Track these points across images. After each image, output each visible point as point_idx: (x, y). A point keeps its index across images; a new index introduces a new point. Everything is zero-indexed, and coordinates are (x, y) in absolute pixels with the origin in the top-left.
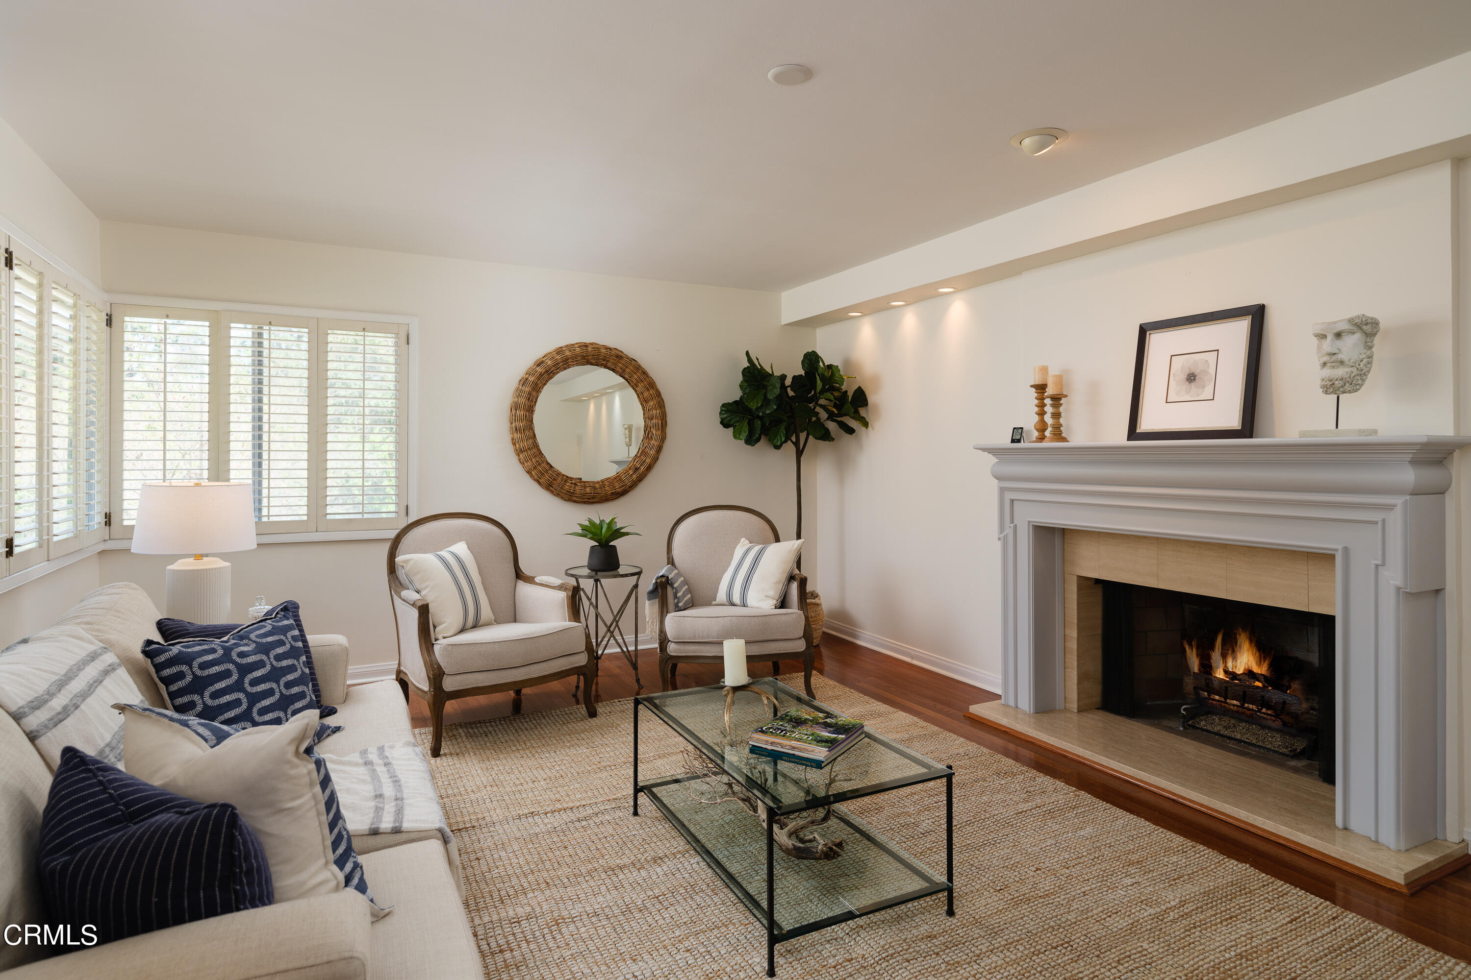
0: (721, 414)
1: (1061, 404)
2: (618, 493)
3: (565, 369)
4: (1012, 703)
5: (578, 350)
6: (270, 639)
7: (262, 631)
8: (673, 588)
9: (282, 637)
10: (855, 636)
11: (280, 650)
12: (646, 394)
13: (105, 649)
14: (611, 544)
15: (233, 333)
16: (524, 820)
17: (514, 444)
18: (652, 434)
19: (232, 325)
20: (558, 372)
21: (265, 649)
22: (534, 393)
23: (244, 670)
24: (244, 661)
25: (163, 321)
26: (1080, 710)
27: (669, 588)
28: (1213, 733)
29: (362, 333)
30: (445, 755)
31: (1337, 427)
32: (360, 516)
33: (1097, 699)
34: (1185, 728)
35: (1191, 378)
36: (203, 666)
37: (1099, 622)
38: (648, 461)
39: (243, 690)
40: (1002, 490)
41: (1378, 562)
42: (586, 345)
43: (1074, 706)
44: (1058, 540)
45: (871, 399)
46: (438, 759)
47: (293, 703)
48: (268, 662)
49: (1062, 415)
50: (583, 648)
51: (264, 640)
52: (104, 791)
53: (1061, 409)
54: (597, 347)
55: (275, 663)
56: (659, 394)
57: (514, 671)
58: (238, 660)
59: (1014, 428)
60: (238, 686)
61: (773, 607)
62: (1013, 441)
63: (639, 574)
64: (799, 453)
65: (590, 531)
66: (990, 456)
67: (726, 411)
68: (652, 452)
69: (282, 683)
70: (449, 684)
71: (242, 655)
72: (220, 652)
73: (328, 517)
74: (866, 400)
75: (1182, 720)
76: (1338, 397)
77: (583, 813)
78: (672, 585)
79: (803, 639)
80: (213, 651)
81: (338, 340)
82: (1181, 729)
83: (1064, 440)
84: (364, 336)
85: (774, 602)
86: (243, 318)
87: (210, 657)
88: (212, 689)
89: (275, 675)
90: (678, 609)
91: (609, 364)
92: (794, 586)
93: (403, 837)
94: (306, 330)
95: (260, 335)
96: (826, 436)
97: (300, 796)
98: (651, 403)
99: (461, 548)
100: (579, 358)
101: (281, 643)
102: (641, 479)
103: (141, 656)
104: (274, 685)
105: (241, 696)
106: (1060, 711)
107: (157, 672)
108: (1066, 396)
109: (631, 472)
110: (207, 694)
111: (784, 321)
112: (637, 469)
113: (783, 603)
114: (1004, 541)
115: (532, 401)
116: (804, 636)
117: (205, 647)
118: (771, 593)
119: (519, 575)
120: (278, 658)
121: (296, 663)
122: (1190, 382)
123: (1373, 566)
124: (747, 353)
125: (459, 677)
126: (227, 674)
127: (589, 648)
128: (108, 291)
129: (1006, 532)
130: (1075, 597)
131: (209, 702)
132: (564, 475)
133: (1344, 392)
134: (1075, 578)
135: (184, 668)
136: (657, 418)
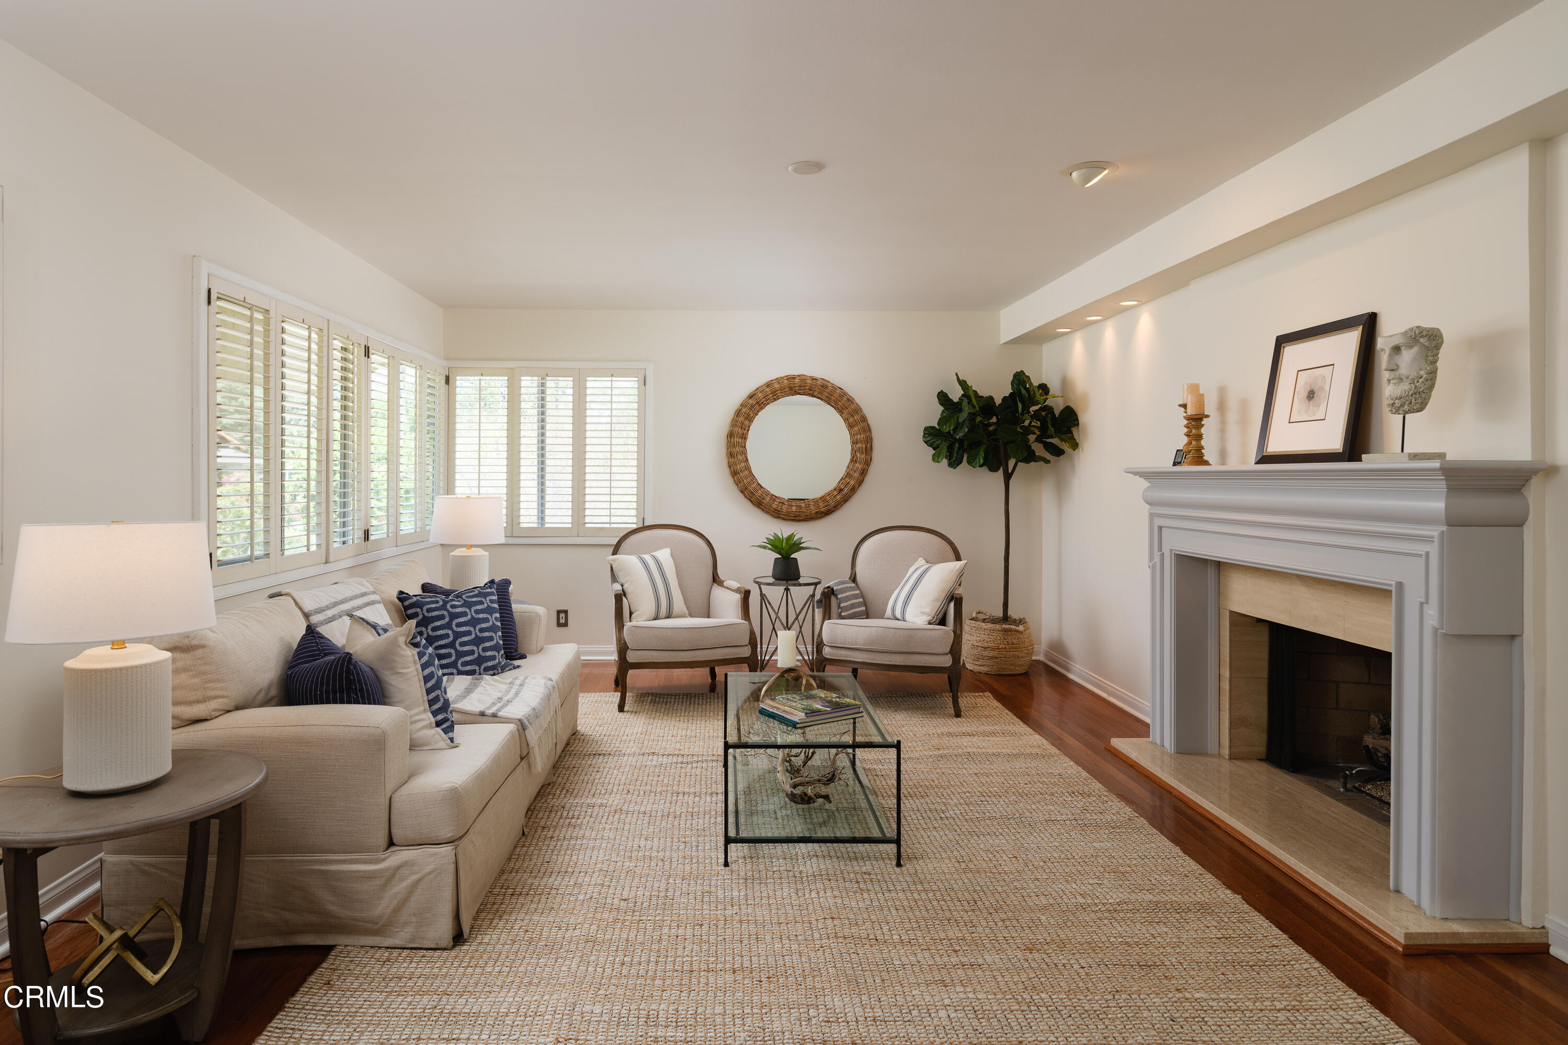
0: (924, 437)
1: (1203, 425)
2: (823, 512)
3: (775, 400)
4: (1158, 742)
5: (786, 382)
6: (474, 599)
7: (471, 594)
8: (837, 598)
9: (483, 599)
10: (1068, 669)
11: (479, 607)
12: (851, 420)
13: (374, 593)
14: (792, 556)
15: (523, 384)
16: (646, 756)
17: (730, 468)
18: (857, 457)
19: (522, 378)
20: (768, 404)
21: (468, 605)
22: (747, 422)
23: (453, 616)
24: (454, 610)
25: (478, 378)
26: (1232, 757)
27: (833, 599)
28: (1375, 798)
29: (610, 379)
30: (628, 712)
31: (1402, 451)
32: (607, 526)
33: (1262, 749)
34: (1347, 790)
35: (1311, 395)
36: (429, 610)
37: (1265, 664)
38: (852, 482)
39: (452, 629)
40: (1152, 516)
41: (1422, 600)
42: (794, 378)
43: (1226, 752)
44: (1211, 572)
45: (1082, 418)
46: (621, 713)
47: (484, 643)
48: (469, 613)
49: (1204, 436)
50: (747, 642)
51: (470, 600)
52: (317, 646)
53: (1203, 430)
54: (802, 378)
55: (474, 615)
56: (864, 419)
57: (683, 653)
58: (450, 610)
59: (1178, 450)
60: (448, 626)
61: (926, 623)
62: (1175, 464)
63: (816, 584)
64: (1008, 477)
65: (775, 544)
66: (1142, 480)
67: (930, 434)
68: (856, 475)
69: (477, 628)
70: (632, 657)
71: (453, 607)
72: (441, 603)
73: (587, 525)
74: (1077, 420)
75: (1342, 780)
76: (1404, 418)
77: (689, 759)
78: (836, 596)
79: (949, 655)
80: (437, 602)
81: (594, 385)
82: (1342, 790)
83: (1206, 463)
84: (612, 381)
85: (929, 618)
86: (531, 372)
87: (434, 606)
88: (433, 625)
89: (473, 622)
90: (841, 617)
91: (815, 394)
92: (952, 605)
93: (498, 719)
94: (571, 379)
95: (543, 385)
96: (1030, 457)
97: (408, 668)
98: (856, 428)
99: (664, 555)
100: (787, 389)
101: (481, 603)
102: (846, 500)
103: (397, 601)
104: (472, 629)
105: (450, 632)
106: (1212, 756)
107: (405, 611)
108: (1207, 416)
109: (835, 493)
110: (430, 628)
111: (1002, 342)
112: (841, 490)
113: (943, 622)
114: (1153, 568)
115: (745, 429)
116: (950, 652)
117: (433, 599)
118: (927, 610)
119: (716, 579)
120: (477, 612)
121: (490, 617)
122: (1310, 400)
123: (1418, 604)
124: (957, 374)
125: (639, 652)
126: (442, 617)
127: (753, 643)
128: (447, 359)
129: (1155, 560)
130: (1228, 634)
131: (431, 633)
132: (773, 495)
133: (1410, 412)
134: (1228, 613)
135: (418, 610)
136: (861, 442)
